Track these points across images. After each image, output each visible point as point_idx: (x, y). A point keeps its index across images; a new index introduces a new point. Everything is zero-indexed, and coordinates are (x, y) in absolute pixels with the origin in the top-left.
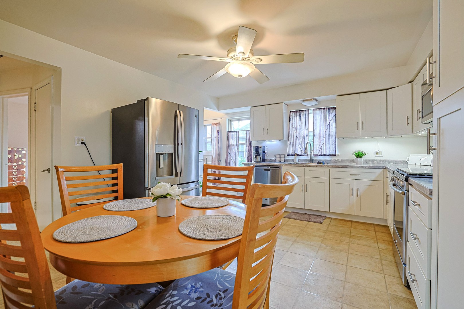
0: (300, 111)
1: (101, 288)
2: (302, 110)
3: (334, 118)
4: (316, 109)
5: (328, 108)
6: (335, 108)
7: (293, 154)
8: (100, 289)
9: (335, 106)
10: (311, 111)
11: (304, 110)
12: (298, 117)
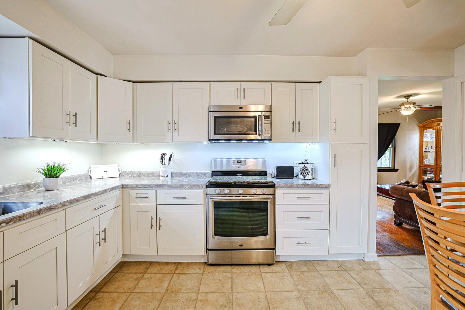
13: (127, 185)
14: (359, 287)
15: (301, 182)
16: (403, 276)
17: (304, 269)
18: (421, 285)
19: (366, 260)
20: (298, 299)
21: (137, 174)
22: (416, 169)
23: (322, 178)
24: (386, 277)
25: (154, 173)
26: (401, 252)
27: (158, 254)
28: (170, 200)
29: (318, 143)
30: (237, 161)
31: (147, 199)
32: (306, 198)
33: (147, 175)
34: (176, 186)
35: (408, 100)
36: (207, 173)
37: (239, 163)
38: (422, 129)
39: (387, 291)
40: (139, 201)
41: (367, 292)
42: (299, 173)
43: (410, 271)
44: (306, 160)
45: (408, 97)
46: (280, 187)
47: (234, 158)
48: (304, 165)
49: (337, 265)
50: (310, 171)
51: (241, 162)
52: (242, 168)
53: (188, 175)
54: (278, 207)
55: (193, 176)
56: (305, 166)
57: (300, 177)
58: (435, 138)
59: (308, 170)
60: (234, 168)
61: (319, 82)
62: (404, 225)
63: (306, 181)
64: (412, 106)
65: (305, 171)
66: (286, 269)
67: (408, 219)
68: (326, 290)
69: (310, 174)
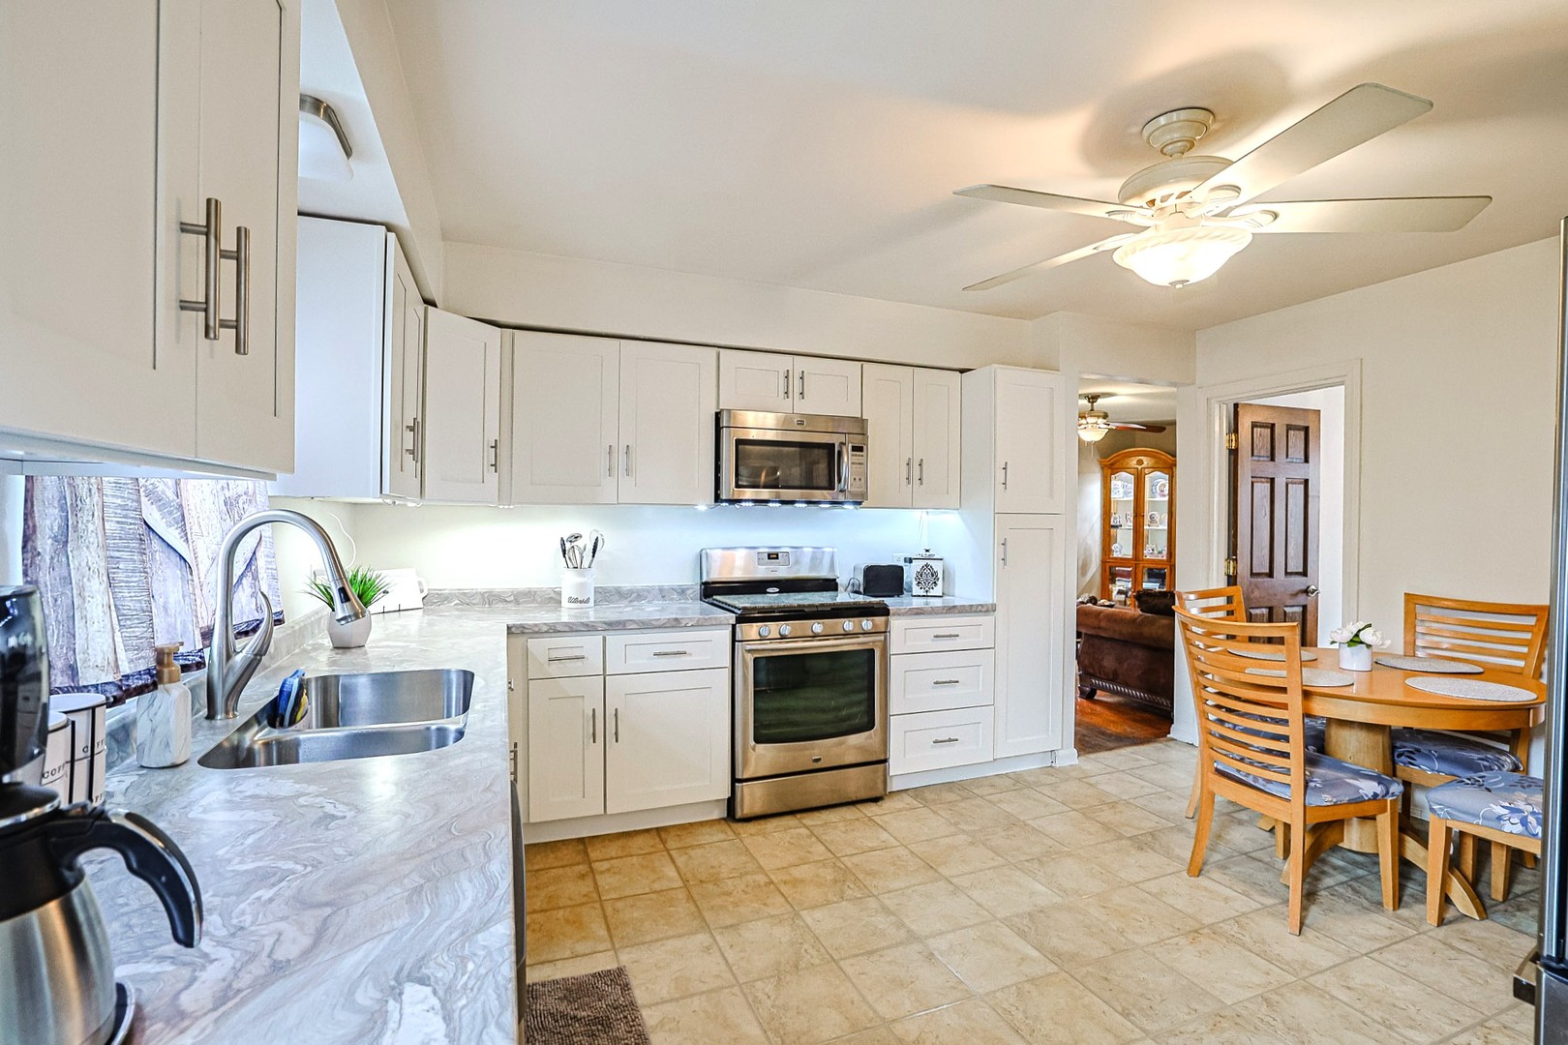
13: (522, 626)
14: (1065, 808)
15: (917, 603)
16: (1129, 782)
17: (951, 797)
18: (1160, 790)
19: (1057, 765)
20: (972, 843)
21: (480, 596)
22: (1094, 570)
23: (965, 592)
24: (1103, 787)
25: (535, 592)
26: (1111, 745)
27: (608, 812)
28: (642, 660)
29: (956, 511)
30: (769, 555)
31: (579, 663)
32: (950, 636)
33: (512, 598)
34: (661, 623)
35: (1092, 406)
36: (688, 589)
37: (774, 558)
38: (1110, 471)
39: (1113, 805)
40: (554, 669)
41: (1084, 814)
42: (915, 583)
43: (1137, 771)
44: (927, 551)
45: (1093, 398)
46: (899, 615)
47: (764, 547)
48: (924, 562)
49: (1008, 782)
50: (940, 576)
51: (777, 558)
52: (782, 572)
53: (635, 595)
54: (894, 661)
55: (649, 599)
56: (927, 565)
57: (916, 590)
58: (1132, 494)
59: (934, 574)
60: (762, 572)
61: (962, 371)
62: (1100, 696)
63: (930, 600)
64: (1101, 421)
65: (929, 577)
66: (915, 802)
67: (1108, 680)
68: (1012, 823)
69: (940, 583)
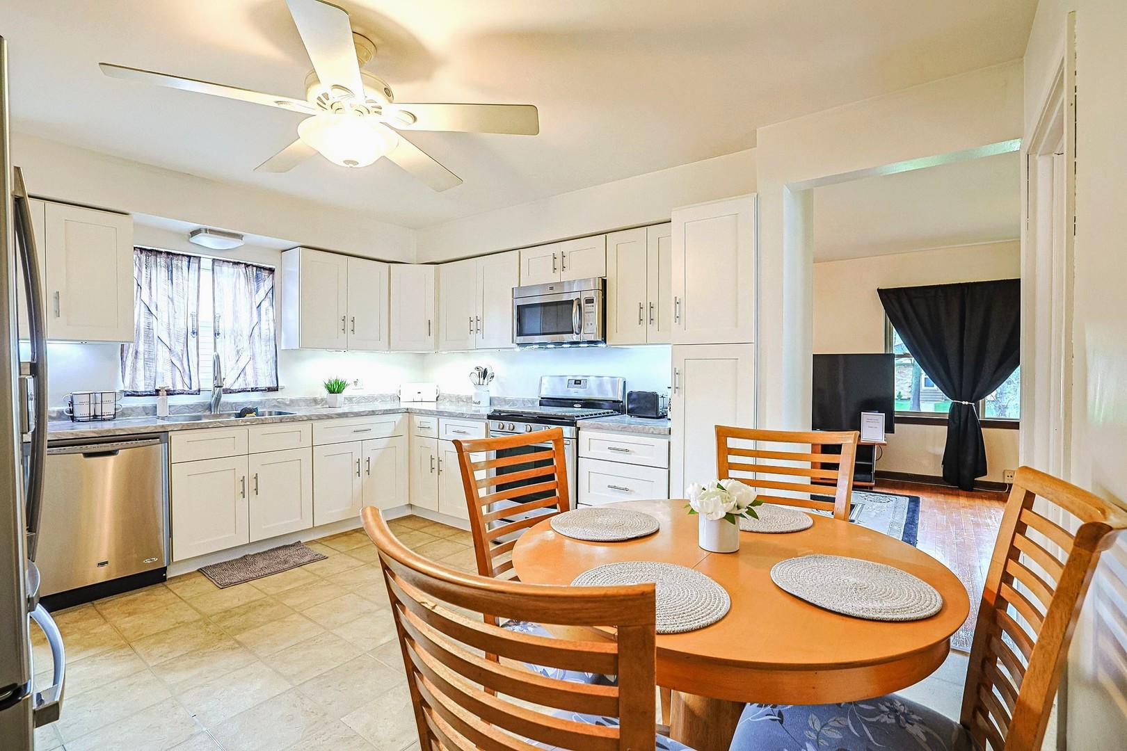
0: (168, 253)
1: (837, 724)
2: (179, 255)
3: (270, 295)
4: (224, 261)
5: (257, 267)
6: (272, 271)
7: (151, 389)
8: (840, 725)
9: (274, 267)
10: (206, 263)
11: (183, 255)
12: (163, 273)
27: (440, 512)
30: (575, 381)
31: (429, 431)
34: (455, 414)
37: (578, 384)
46: (585, 427)
55: (518, 405)
